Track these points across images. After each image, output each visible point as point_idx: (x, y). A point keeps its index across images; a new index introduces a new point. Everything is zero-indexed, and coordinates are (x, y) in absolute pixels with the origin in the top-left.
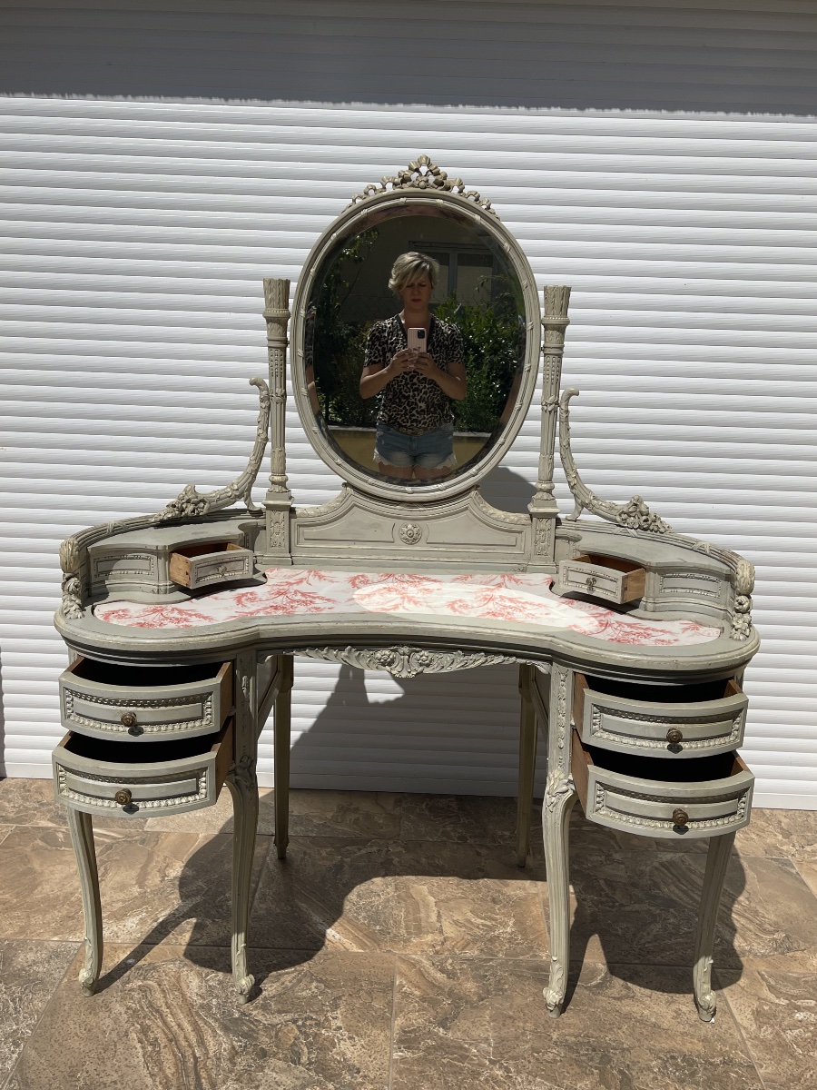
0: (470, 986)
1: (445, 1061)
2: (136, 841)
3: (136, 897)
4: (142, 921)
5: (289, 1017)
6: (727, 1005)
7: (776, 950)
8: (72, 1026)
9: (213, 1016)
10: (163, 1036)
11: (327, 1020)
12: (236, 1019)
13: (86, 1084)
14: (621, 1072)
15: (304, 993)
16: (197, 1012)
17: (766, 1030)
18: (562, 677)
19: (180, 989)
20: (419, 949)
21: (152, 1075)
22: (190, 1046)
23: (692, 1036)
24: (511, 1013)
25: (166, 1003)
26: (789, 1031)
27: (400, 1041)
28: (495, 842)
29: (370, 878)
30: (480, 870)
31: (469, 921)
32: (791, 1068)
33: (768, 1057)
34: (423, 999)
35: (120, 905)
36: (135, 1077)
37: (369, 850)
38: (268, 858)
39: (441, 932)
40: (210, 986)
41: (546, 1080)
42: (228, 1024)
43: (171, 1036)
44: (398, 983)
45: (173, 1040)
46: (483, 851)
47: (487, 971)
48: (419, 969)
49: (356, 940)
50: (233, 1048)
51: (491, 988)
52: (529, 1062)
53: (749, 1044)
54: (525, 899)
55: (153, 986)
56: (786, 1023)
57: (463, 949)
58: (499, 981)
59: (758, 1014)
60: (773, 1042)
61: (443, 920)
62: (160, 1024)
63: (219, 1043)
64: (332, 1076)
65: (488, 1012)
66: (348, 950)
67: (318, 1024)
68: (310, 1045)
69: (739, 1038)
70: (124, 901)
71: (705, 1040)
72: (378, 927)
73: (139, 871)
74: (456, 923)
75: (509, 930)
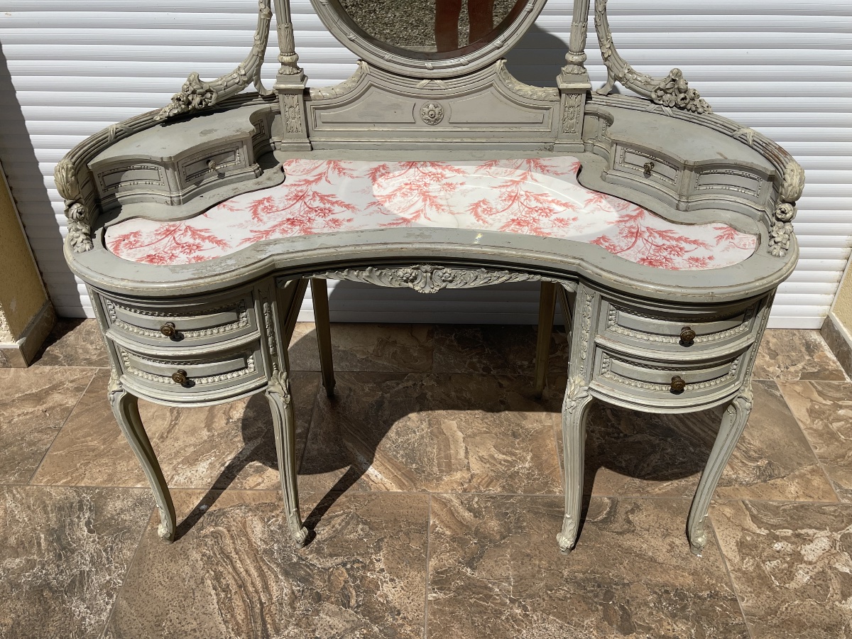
0: (494, 525)
1: (472, 601)
3: (205, 441)
4: (212, 465)
5: (339, 560)
6: (715, 536)
7: (759, 477)
8: (156, 575)
9: (274, 561)
10: (233, 582)
11: (371, 562)
12: (295, 563)
13: (170, 633)
14: (622, 608)
15: (352, 536)
16: (261, 557)
17: (748, 562)
18: (588, 298)
19: (246, 535)
20: (448, 487)
21: (226, 622)
22: (257, 592)
23: (684, 570)
24: (529, 551)
25: (235, 549)
26: (768, 563)
27: (434, 582)
28: (515, 373)
29: (407, 414)
30: (502, 402)
31: (492, 457)
32: (768, 601)
33: (749, 589)
34: (453, 539)
35: (192, 449)
36: (211, 624)
37: (405, 384)
38: (318, 395)
39: (468, 469)
40: (272, 531)
41: (558, 618)
42: (288, 569)
43: (240, 582)
45: (242, 586)
46: (505, 383)
47: (508, 509)
48: (450, 508)
50: (293, 592)
51: (512, 526)
52: (544, 600)
53: (732, 576)
54: (540, 432)
55: (223, 532)
56: (766, 554)
57: (487, 486)
58: (518, 519)
59: (741, 545)
60: (753, 574)
61: (470, 457)
62: (231, 570)
63: (281, 588)
64: (376, 618)
65: (509, 551)
66: (388, 490)
67: (364, 567)
68: (357, 588)
69: (724, 570)
70: (195, 446)
71: (694, 573)
72: (414, 466)
73: (207, 413)
74: (481, 459)
75: (527, 465)
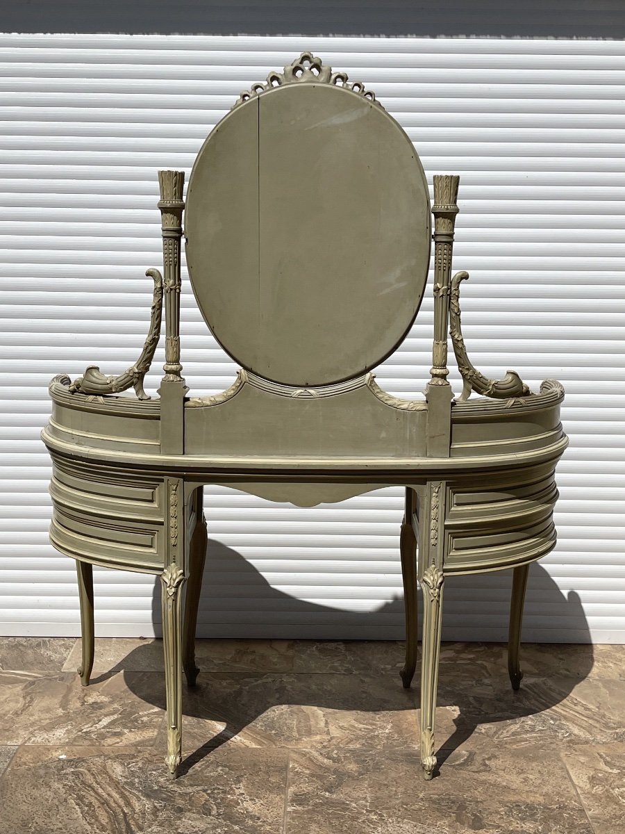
0: (352, 767)
1: (330, 811)
2: (56, 679)
3: (61, 716)
4: (68, 732)
5: (200, 788)
6: (568, 773)
7: (616, 739)
8: (20, 797)
9: (137, 789)
10: (96, 801)
11: (232, 789)
12: (156, 790)
13: (37, 830)
14: (473, 815)
15: (212, 774)
16: (123, 787)
17: (598, 788)
19: (107, 773)
20: (309, 745)
21: (90, 824)
22: (119, 806)
23: (536, 793)
24: (386, 782)
25: (96, 782)
26: (617, 789)
27: (293, 801)
28: (378, 673)
31: (353, 726)
32: (614, 811)
33: (597, 804)
34: (312, 775)
35: (48, 721)
36: (76, 825)
37: (265, 681)
39: (328, 733)
40: (132, 771)
41: (412, 821)
42: (150, 793)
43: (103, 801)
44: (291, 766)
45: (104, 803)
46: (367, 680)
47: (367, 757)
48: (309, 757)
49: (254, 740)
50: (155, 807)
51: (370, 768)
52: (399, 810)
53: (581, 796)
55: (84, 772)
56: (615, 784)
57: (347, 744)
58: (377, 763)
59: (593, 780)
60: (602, 796)
61: (330, 726)
62: (93, 794)
63: (141, 804)
64: (237, 821)
65: (367, 782)
66: (248, 747)
67: (225, 792)
68: (218, 805)
69: (575, 793)
70: (50, 719)
71: (547, 795)
72: (273, 732)
73: (61, 699)
74: (341, 728)
75: (387, 731)
